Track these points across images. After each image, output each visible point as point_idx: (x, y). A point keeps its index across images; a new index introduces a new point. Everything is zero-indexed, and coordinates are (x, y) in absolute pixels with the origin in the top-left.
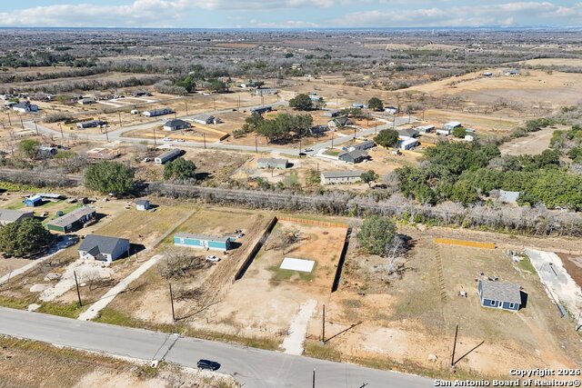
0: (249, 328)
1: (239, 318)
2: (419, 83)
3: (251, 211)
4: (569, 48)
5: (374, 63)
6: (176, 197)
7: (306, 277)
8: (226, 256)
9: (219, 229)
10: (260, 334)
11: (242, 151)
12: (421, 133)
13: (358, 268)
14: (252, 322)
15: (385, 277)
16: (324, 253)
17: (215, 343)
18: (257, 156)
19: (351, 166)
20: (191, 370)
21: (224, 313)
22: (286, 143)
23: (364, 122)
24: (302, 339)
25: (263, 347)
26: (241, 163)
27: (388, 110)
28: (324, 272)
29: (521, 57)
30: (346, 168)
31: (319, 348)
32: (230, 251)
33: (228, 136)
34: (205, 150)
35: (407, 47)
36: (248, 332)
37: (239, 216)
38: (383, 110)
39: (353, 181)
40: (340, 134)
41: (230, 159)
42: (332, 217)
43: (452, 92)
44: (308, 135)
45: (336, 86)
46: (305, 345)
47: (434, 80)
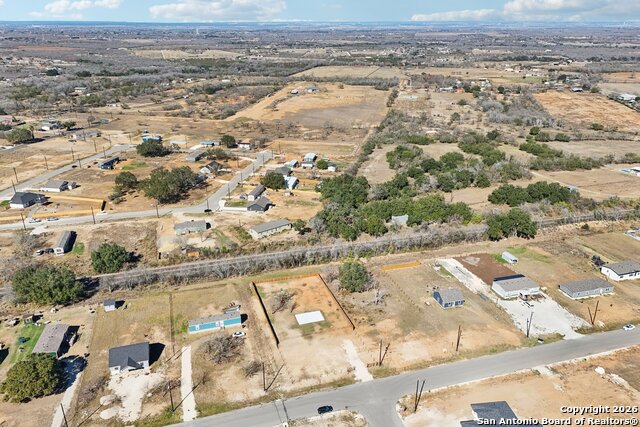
0: (324, 376)
1: (310, 371)
2: (241, 107)
3: (221, 282)
4: (336, 53)
5: (171, 81)
6: (133, 287)
7: (325, 325)
8: (246, 329)
9: (211, 307)
10: (337, 377)
11: (139, 218)
12: (292, 169)
13: (353, 306)
14: (322, 371)
15: (374, 307)
16: (319, 302)
17: (311, 394)
18: (162, 222)
19: (263, 215)
20: (316, 418)
21: (297, 372)
22: (177, 201)
23: (230, 163)
24: (366, 370)
25: (345, 384)
26: (153, 233)
27: (241, 146)
28: (333, 317)
29: (304, 66)
30: (260, 217)
31: (380, 370)
32: (244, 324)
33: (105, 203)
34: (98, 225)
35: (185, 55)
36: (326, 379)
37: (216, 290)
38: (236, 146)
39: (281, 230)
40: (222, 181)
41: (137, 232)
42: (296, 269)
43: (277, 116)
44: (190, 187)
45: (157, 118)
46: (371, 372)
47: (253, 102)
